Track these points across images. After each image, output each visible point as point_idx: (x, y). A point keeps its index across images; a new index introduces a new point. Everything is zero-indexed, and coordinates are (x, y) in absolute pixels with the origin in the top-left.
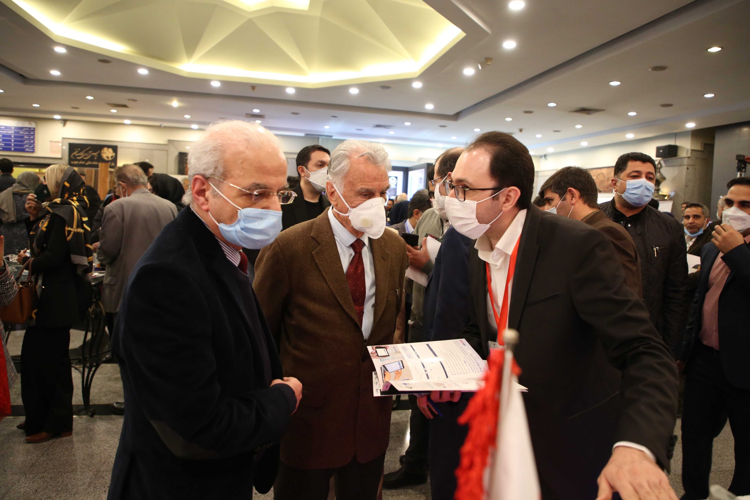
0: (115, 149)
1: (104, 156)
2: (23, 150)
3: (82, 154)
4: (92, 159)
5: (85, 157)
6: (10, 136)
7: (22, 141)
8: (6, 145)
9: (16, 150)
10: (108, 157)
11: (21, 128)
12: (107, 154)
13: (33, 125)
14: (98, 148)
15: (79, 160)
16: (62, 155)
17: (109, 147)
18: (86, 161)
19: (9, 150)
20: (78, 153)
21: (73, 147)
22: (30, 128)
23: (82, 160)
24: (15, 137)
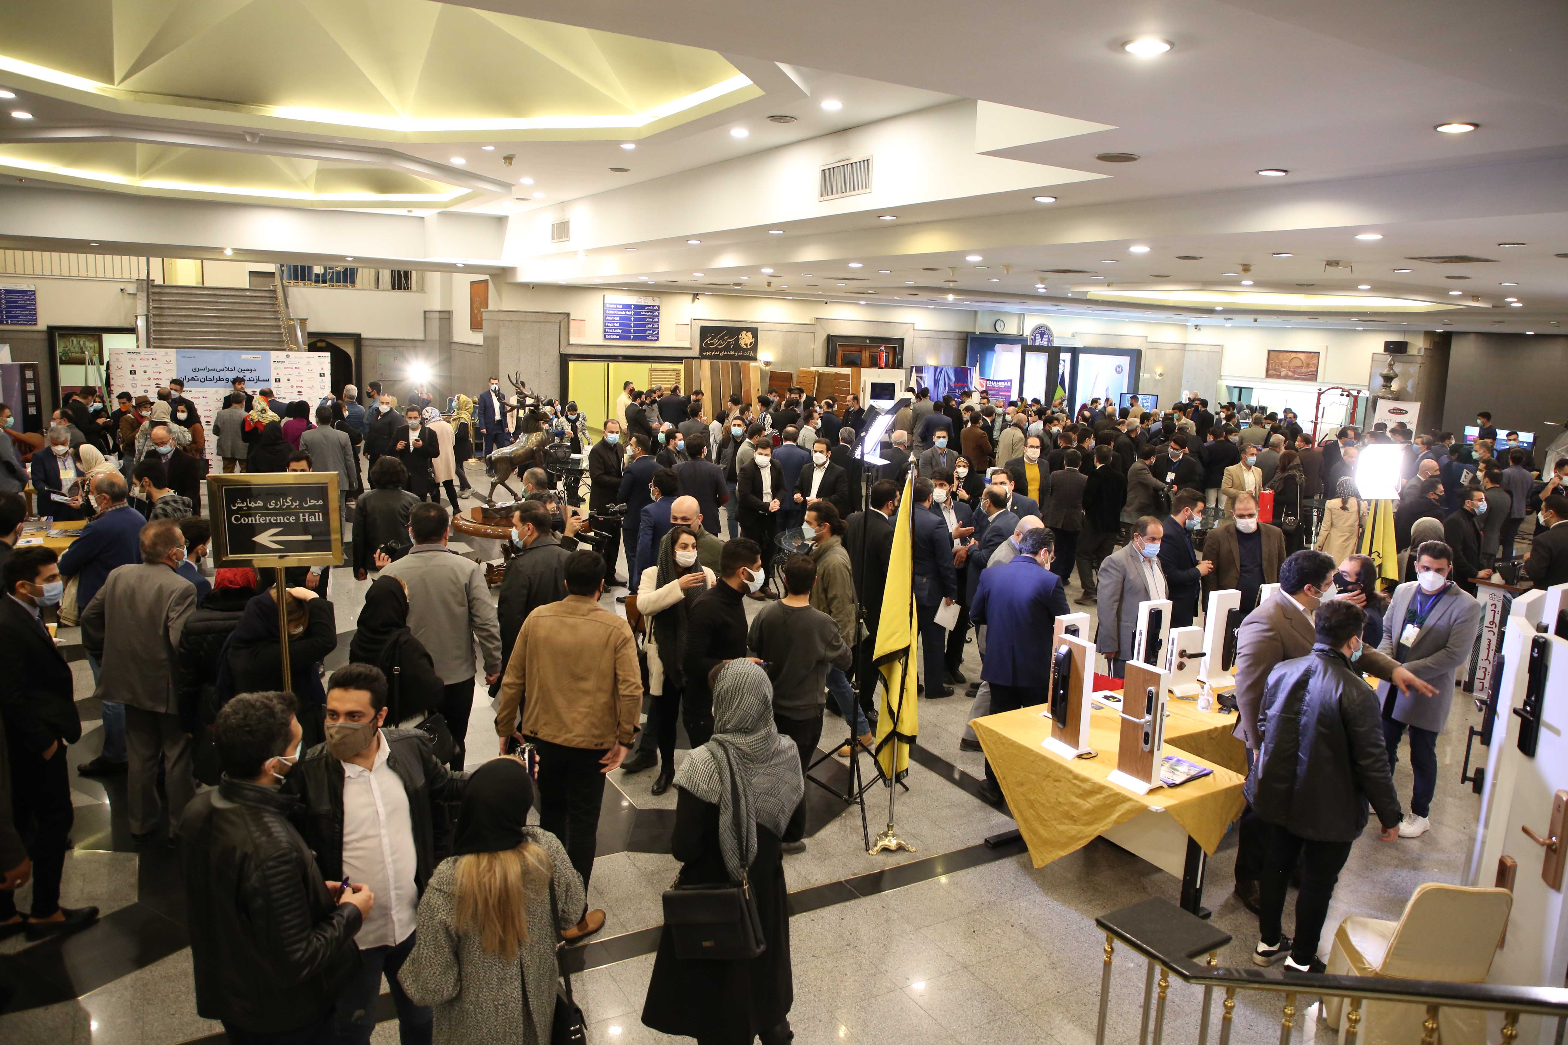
0: (754, 332)
1: (742, 343)
2: (645, 339)
3: (715, 341)
4: (727, 348)
5: (720, 345)
6: (629, 319)
7: (644, 326)
8: (623, 331)
9: (636, 338)
10: (746, 345)
11: (642, 307)
12: (746, 339)
13: (655, 302)
14: (734, 332)
15: (712, 350)
16: (691, 344)
17: (748, 330)
18: (721, 350)
19: (627, 338)
20: (711, 340)
21: (706, 332)
22: (653, 306)
23: (716, 349)
24: (635, 319)
